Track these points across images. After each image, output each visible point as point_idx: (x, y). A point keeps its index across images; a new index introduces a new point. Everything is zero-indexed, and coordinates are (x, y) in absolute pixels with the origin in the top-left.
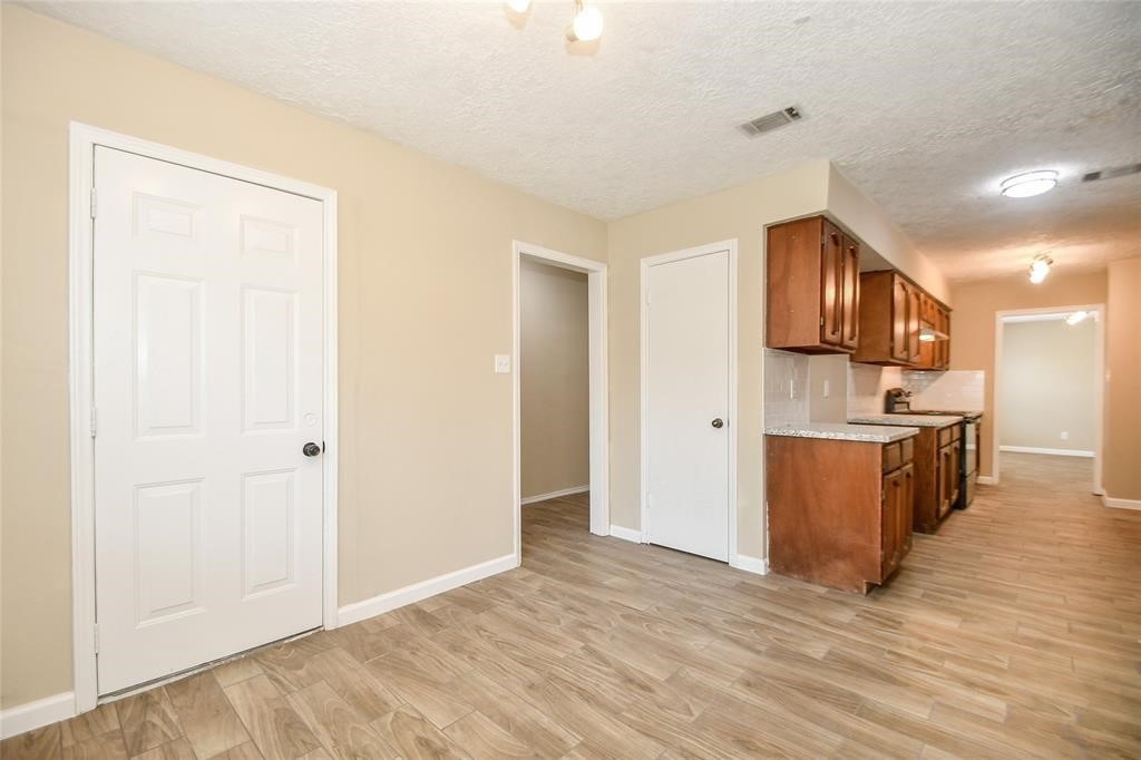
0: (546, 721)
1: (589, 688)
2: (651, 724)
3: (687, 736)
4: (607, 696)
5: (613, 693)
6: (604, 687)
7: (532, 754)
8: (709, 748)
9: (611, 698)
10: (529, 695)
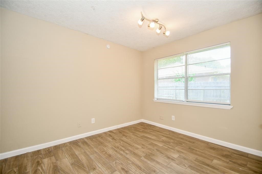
0: (149, 162)
1: (138, 170)
2: (126, 160)
3: (120, 157)
4: (134, 167)
5: (132, 168)
6: (134, 170)
7: (150, 156)
8: (117, 155)
9: (133, 167)
10: (155, 169)
